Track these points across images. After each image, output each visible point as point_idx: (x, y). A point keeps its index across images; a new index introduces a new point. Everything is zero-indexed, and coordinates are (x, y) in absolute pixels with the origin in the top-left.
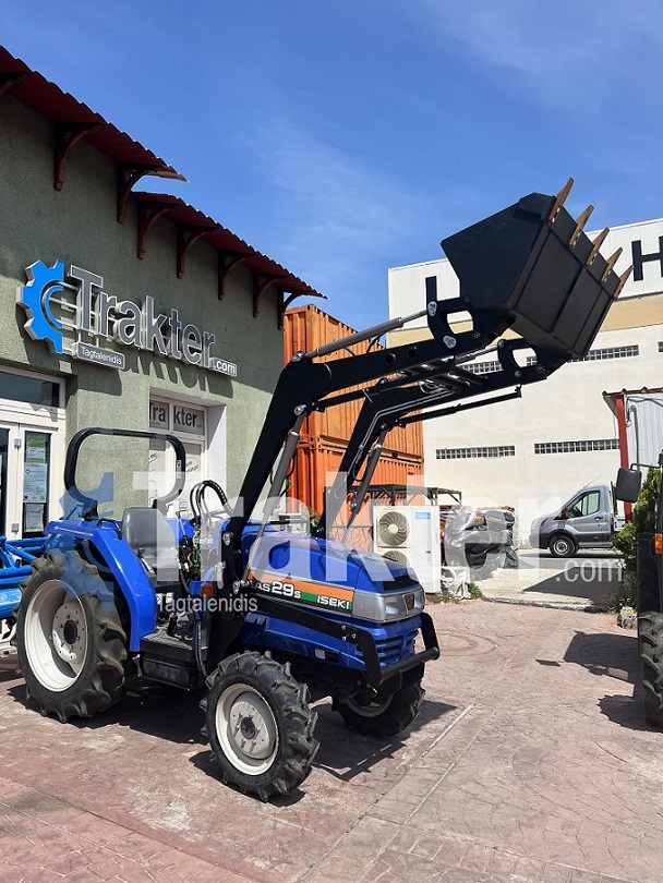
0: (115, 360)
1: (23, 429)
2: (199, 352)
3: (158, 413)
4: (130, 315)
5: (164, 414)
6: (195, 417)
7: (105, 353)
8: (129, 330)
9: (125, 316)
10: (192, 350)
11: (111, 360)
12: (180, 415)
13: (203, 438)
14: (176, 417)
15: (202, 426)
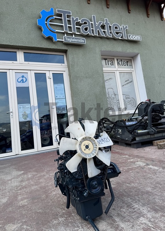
0: (81, 41)
1: (51, 73)
2: (120, 33)
3: (110, 63)
4: (85, 23)
5: (113, 63)
6: (127, 62)
7: (75, 39)
8: (86, 29)
9: (84, 24)
10: (117, 33)
11: (79, 41)
12: (120, 63)
13: (132, 70)
14: (118, 63)
15: (131, 65)
